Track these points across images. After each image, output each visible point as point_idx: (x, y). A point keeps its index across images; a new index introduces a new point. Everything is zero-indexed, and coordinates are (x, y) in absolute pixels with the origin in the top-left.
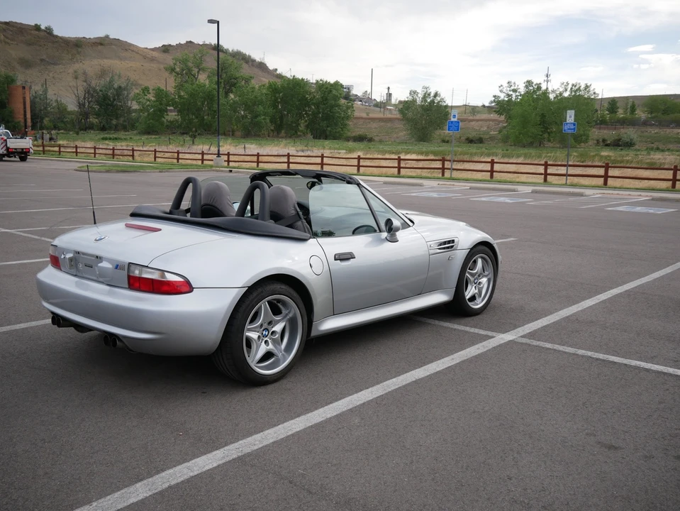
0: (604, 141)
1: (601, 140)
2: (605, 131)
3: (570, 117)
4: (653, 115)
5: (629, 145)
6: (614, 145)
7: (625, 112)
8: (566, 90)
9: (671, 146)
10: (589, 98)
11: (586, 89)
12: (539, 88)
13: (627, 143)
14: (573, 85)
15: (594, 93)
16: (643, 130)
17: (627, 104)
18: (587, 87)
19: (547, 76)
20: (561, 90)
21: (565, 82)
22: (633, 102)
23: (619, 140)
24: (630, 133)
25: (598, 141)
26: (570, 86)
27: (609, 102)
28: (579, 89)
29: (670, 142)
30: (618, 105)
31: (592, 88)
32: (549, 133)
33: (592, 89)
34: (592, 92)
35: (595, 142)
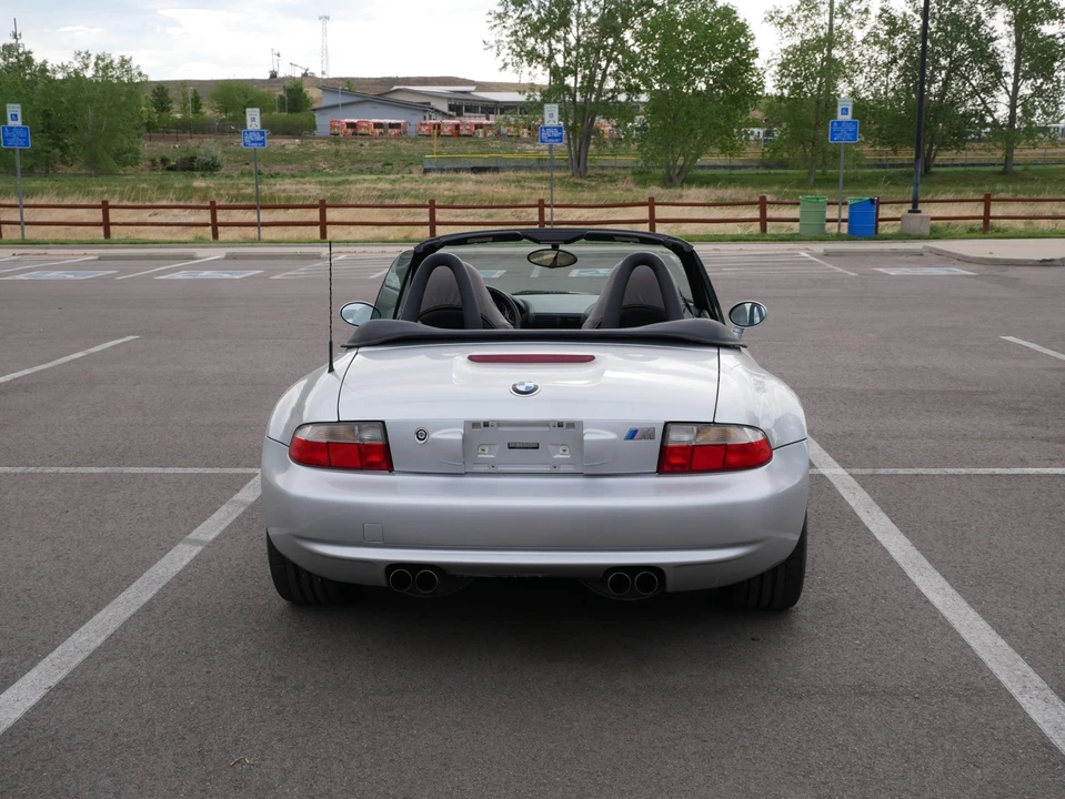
0: (164, 161)
1: (158, 160)
2: (161, 144)
3: (253, 120)
4: (231, 114)
5: (210, 168)
6: (184, 169)
7: (184, 110)
8: (87, 66)
9: (277, 168)
10: (131, 83)
11: (122, 66)
12: (29, 61)
13: (207, 164)
14: (98, 58)
15: (140, 74)
16: (226, 141)
17: (184, 94)
18: (124, 62)
19: (15, 37)
20: (77, 65)
21: (84, 51)
22: (195, 92)
23: (192, 159)
24: (208, 147)
25: (153, 161)
26: (93, 60)
27: (154, 91)
28: (109, 66)
29: (275, 161)
30: (170, 96)
31: (134, 64)
32: (62, 148)
33: (134, 66)
34: (135, 72)
35: (149, 163)
